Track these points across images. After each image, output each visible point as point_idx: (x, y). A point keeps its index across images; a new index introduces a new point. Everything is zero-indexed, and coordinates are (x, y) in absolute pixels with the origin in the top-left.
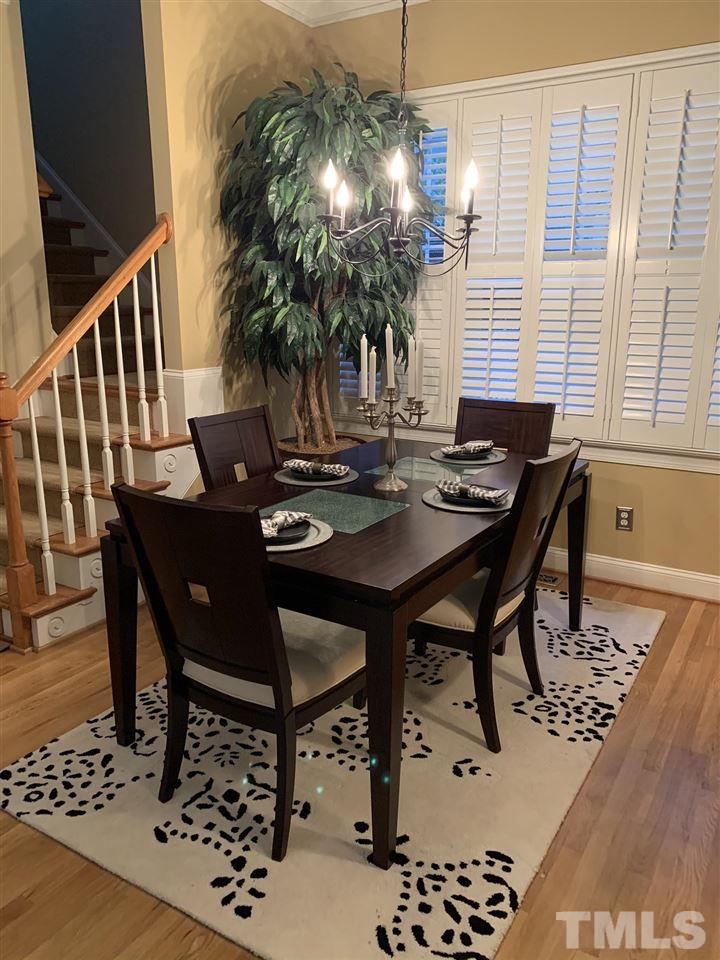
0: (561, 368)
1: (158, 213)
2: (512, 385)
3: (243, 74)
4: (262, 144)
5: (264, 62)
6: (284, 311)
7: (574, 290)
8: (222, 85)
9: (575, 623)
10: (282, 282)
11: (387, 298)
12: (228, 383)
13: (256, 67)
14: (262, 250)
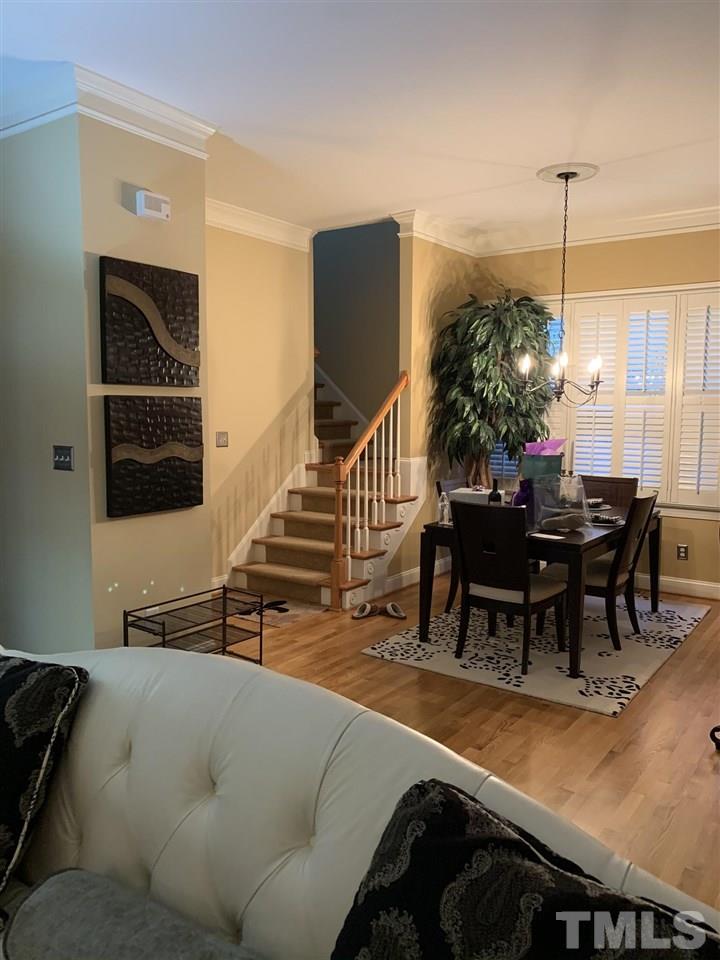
0: (639, 459)
1: (400, 370)
2: (608, 469)
4: (468, 336)
5: (454, 283)
6: (477, 425)
7: (645, 412)
9: (655, 608)
10: (474, 409)
11: (534, 417)
12: (429, 466)
13: (450, 285)
14: (460, 391)
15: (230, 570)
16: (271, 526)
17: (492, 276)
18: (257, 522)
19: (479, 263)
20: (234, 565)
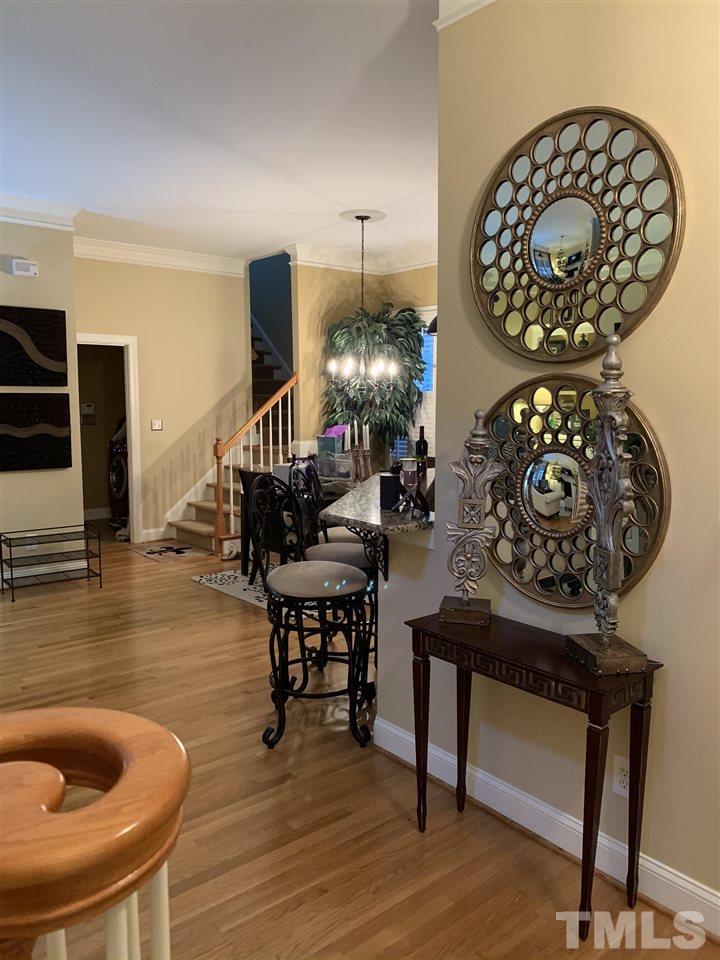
3: (340, 306)
8: (328, 312)
15: (165, 524)
16: (205, 493)
17: (392, 291)
18: (193, 490)
19: (382, 281)
20: (169, 521)
